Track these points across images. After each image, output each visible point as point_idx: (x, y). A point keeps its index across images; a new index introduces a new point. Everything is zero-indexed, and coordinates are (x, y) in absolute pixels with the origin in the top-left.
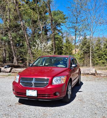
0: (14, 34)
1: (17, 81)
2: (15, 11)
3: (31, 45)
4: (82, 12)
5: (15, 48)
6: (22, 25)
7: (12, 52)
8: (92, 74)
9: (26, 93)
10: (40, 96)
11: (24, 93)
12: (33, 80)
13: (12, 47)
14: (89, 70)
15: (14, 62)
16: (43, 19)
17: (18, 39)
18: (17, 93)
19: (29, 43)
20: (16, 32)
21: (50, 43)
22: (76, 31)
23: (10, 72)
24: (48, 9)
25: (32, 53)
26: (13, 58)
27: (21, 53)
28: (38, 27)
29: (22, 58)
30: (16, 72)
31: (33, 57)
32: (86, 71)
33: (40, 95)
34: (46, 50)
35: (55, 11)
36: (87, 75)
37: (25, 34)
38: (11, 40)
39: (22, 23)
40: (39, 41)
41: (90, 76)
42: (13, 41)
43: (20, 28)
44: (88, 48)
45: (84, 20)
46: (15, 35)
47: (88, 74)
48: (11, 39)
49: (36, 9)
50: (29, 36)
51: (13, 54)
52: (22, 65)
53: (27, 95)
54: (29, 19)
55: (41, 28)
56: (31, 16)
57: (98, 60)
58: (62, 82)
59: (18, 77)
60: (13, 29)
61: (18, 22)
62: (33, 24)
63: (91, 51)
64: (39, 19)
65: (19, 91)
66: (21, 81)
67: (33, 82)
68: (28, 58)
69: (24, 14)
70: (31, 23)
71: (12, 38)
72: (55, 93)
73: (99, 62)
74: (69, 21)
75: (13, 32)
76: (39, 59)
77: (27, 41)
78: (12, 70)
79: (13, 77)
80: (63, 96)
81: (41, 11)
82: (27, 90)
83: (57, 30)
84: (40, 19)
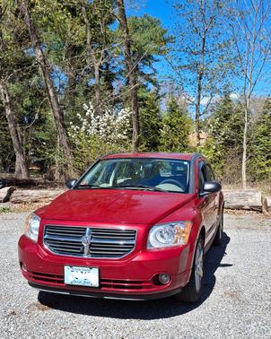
0: (15, 88)
1: (34, 237)
2: (16, 16)
3: (69, 121)
4: (218, 21)
5: (18, 129)
6: (39, 59)
7: (11, 140)
8: (252, 209)
9: (63, 277)
10: (110, 286)
11: (58, 277)
12: (84, 234)
13: (11, 126)
14: (244, 196)
15: (17, 170)
16: (101, 41)
17: (27, 102)
18: (35, 273)
19: (62, 114)
20: (21, 80)
21: (124, 114)
22: (200, 79)
23: (6, 200)
24: (116, 11)
25: (71, 144)
26: (14, 159)
27: (37, 142)
28: (86, 67)
29: (39, 157)
30: (24, 199)
31: (75, 155)
32: (235, 200)
33: (110, 281)
34: (112, 136)
35: (136, 18)
36: (237, 212)
37: (49, 86)
38: (7, 104)
39: (39, 53)
40: (92, 107)
41: (247, 216)
42: (13, 108)
43: (33, 68)
44: (237, 128)
45: (226, 46)
46: (19, 90)
47: (240, 208)
48: (8, 101)
49: (80, 10)
50: (59, 93)
51: (12, 147)
52: (40, 178)
53: (66, 282)
54: (59, 42)
55: (97, 68)
56: (65, 32)
57: (264, 164)
58: (176, 242)
59: (36, 224)
60: (11, 72)
61: (25, 51)
62: (72, 56)
63: (245, 137)
64: (88, 42)
65: (41, 269)
66: (46, 236)
67: (86, 240)
68: (57, 159)
69: (45, 26)
70: (64, 54)
71: (12, 98)
72: (158, 276)
73: (267, 170)
74: (178, 48)
75: (12, 81)
76: (99, 165)
77: (56, 109)
78: (13, 195)
79: (15, 215)
80: (183, 284)
81: (96, 16)
82: (66, 268)
83: (142, 74)
84: (92, 40)
